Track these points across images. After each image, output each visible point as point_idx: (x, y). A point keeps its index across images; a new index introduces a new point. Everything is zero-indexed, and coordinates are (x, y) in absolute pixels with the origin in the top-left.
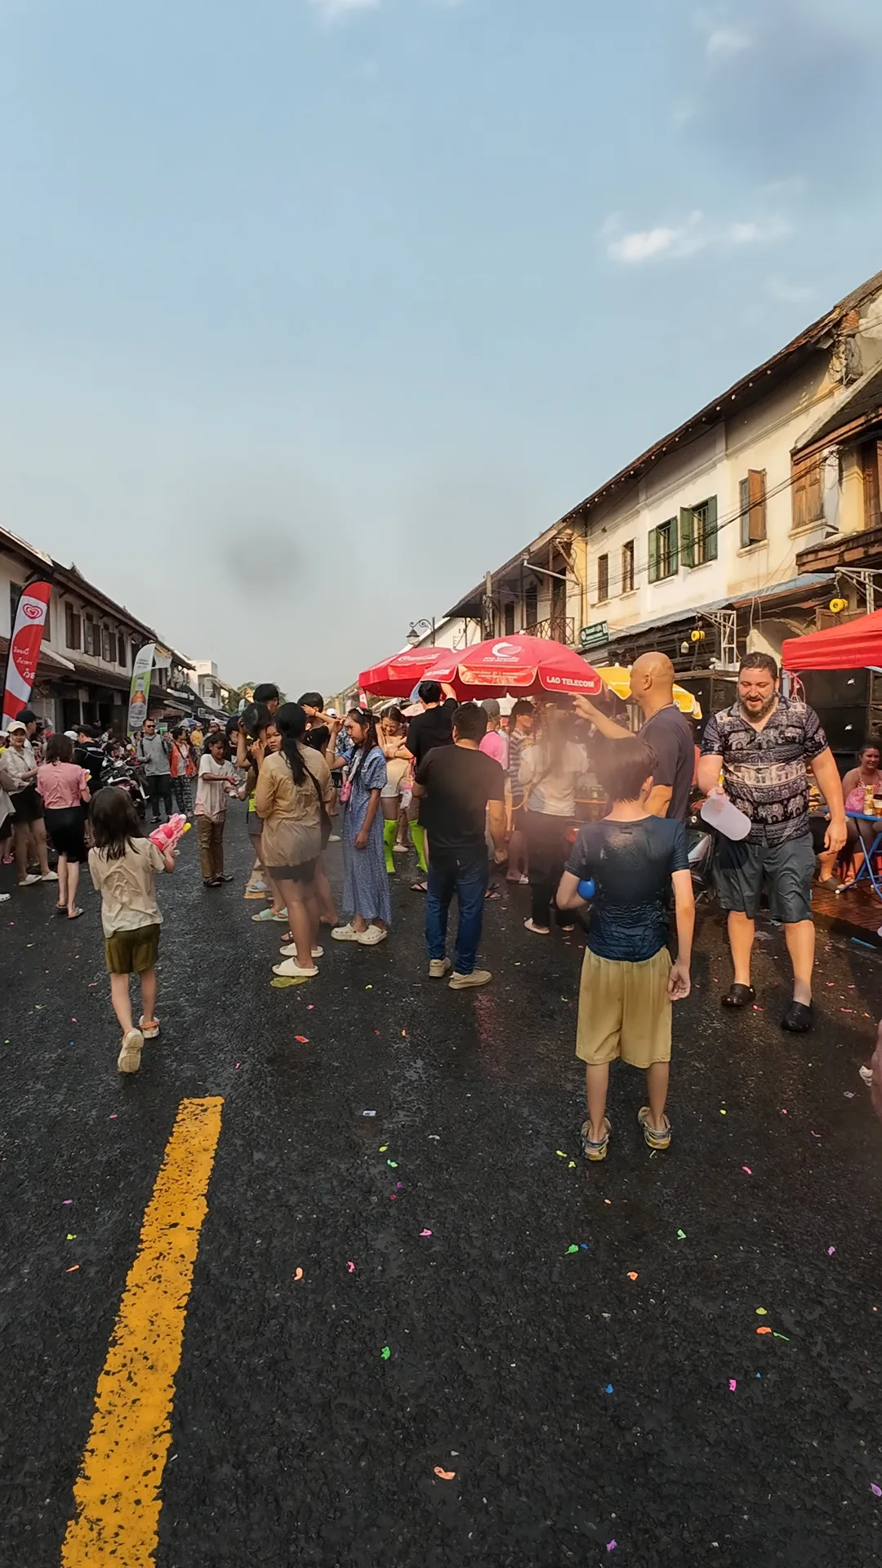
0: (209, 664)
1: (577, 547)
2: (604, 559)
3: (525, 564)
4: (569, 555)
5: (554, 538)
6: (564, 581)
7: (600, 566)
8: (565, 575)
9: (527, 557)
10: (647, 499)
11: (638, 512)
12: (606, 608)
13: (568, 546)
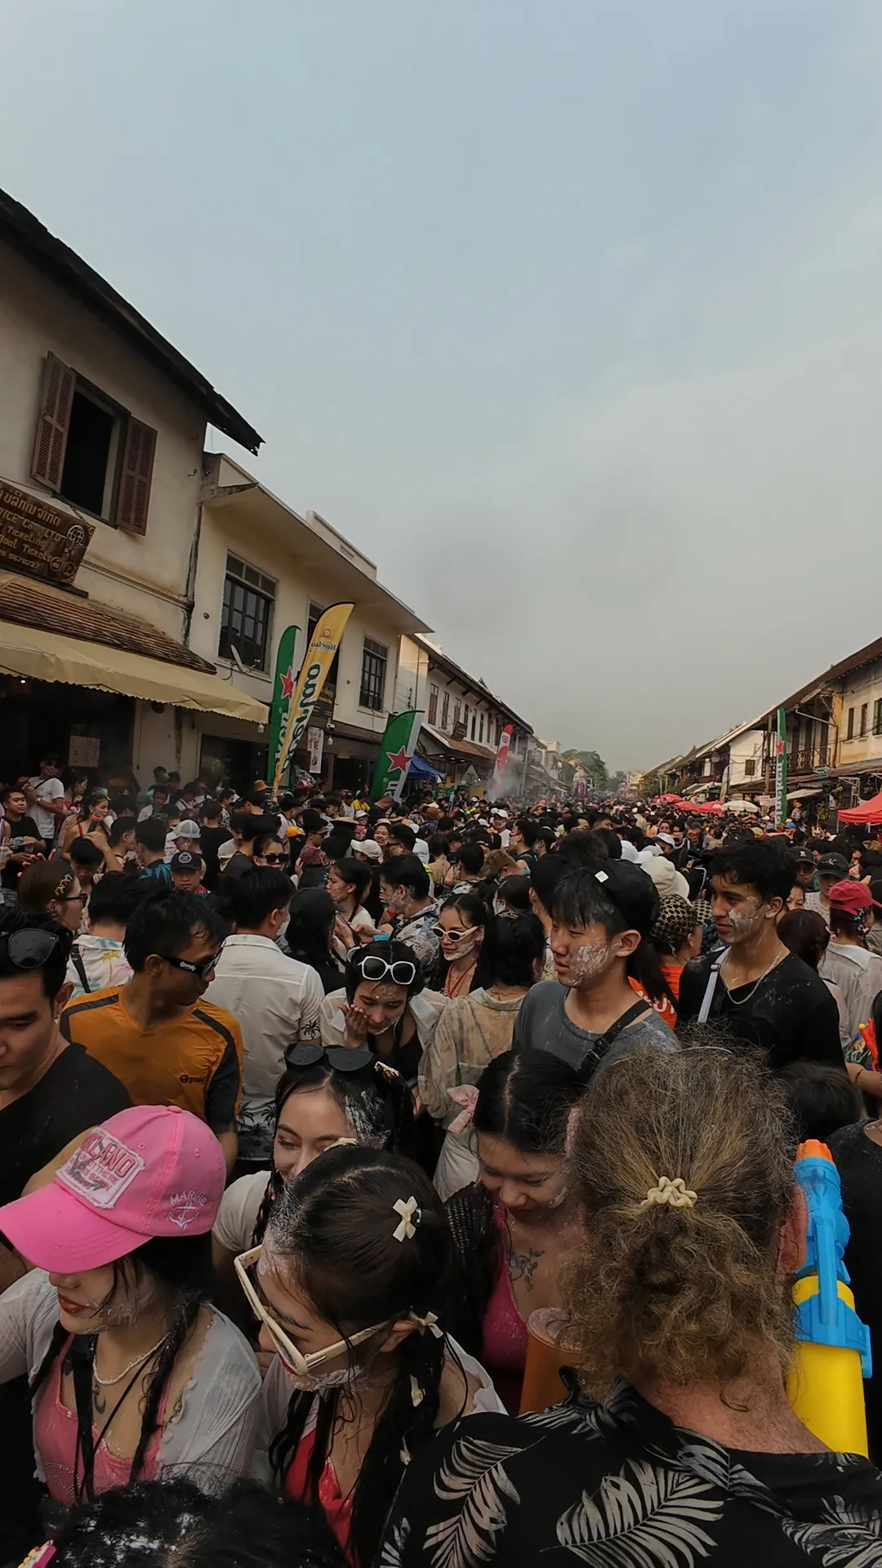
0: (555, 744)
1: (836, 700)
2: (852, 710)
3: (796, 711)
4: (831, 707)
5: (819, 693)
6: (827, 724)
7: (850, 713)
8: (828, 720)
9: (798, 707)
10: (875, 679)
11: (870, 686)
12: (851, 745)
13: (829, 700)
